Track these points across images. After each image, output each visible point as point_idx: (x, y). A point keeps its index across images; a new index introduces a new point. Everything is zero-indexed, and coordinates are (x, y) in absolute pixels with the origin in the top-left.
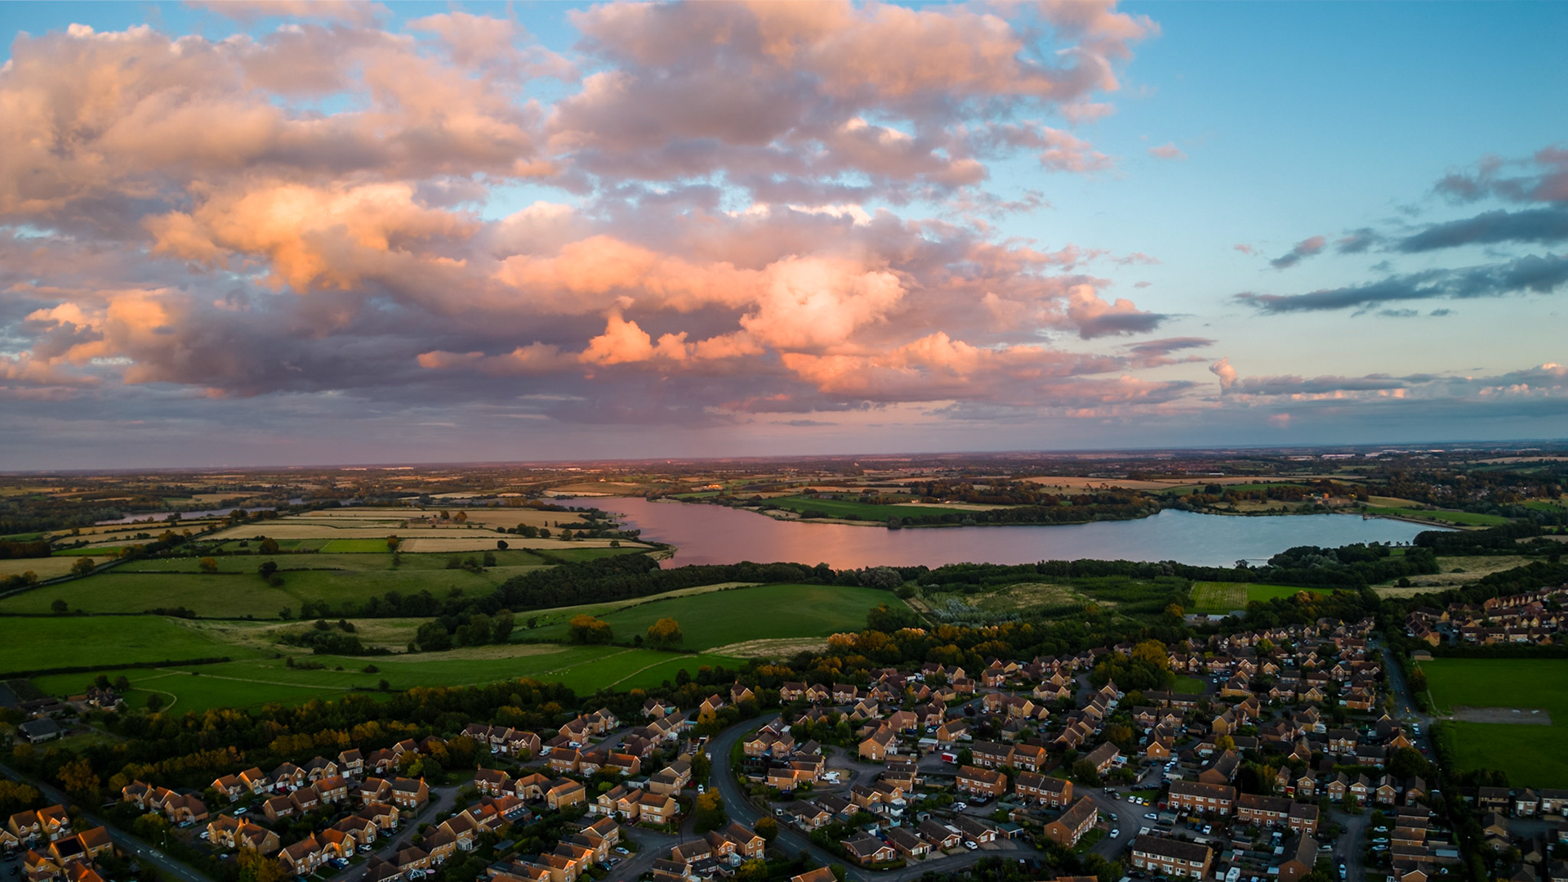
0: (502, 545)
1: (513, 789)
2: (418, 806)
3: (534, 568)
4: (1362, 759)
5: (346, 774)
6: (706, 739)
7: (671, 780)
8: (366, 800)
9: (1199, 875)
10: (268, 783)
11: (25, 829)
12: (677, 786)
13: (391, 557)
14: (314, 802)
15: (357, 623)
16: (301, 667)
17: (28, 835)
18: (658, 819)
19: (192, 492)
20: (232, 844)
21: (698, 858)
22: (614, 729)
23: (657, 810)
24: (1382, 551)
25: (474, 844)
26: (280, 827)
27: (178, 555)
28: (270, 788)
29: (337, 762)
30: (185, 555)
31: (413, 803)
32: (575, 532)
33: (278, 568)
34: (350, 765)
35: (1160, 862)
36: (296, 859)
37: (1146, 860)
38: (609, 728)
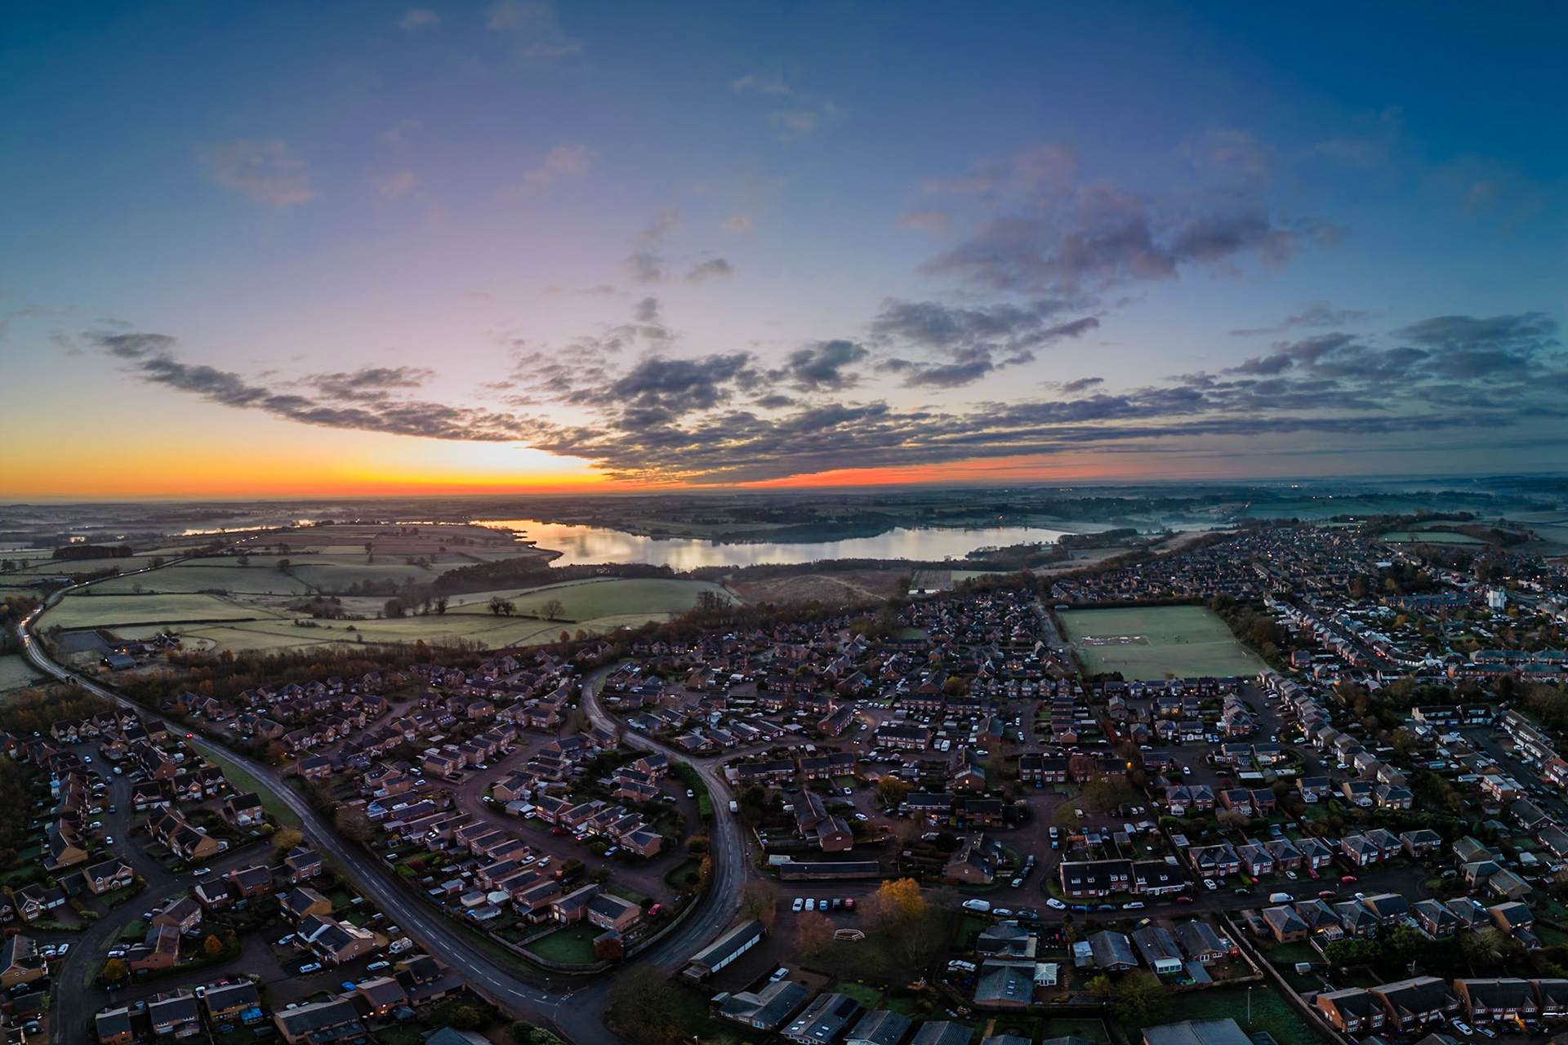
0: (443, 549)
1: (445, 705)
2: (379, 713)
3: (462, 565)
4: (1028, 671)
5: (331, 692)
6: (579, 675)
7: (553, 702)
8: (344, 708)
9: (923, 747)
10: (278, 696)
11: (104, 723)
12: (557, 706)
13: (367, 557)
14: (309, 708)
15: (344, 600)
16: (303, 625)
17: (106, 727)
18: (543, 725)
19: (233, 515)
20: (251, 732)
21: (570, 749)
22: (516, 669)
23: (544, 719)
24: (1036, 548)
25: (416, 736)
26: (286, 723)
27: (222, 555)
28: (280, 699)
29: (326, 684)
30: (227, 555)
31: (376, 711)
32: (492, 542)
33: (291, 564)
34: (335, 686)
35: (896, 741)
36: (294, 741)
37: (887, 741)
38: (513, 668)
